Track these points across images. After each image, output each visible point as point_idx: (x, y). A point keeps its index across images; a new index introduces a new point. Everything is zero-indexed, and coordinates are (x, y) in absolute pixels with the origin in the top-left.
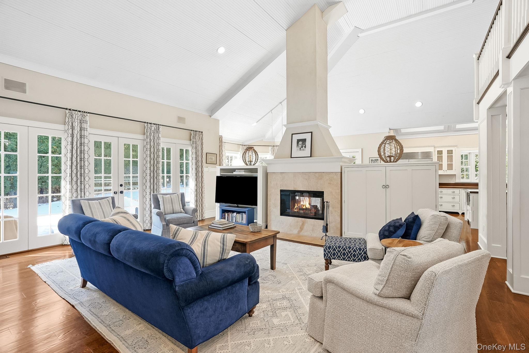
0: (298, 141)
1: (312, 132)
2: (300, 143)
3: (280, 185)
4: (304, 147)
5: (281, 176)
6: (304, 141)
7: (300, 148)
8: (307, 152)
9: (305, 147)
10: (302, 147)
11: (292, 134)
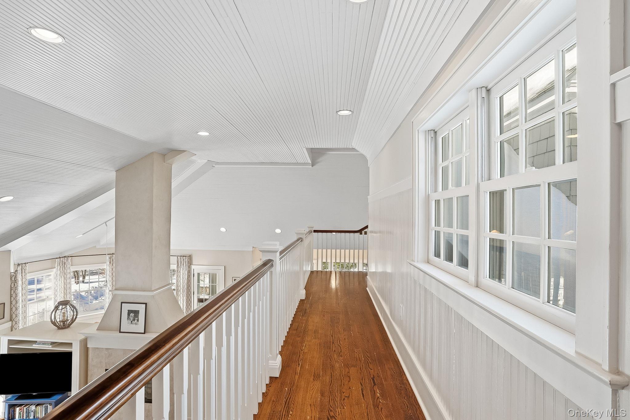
0: (130, 312)
1: (146, 304)
2: (132, 315)
3: (106, 363)
4: (136, 321)
5: (106, 353)
6: (136, 313)
7: (132, 322)
8: (140, 327)
9: (138, 320)
10: (134, 320)
11: (122, 303)
